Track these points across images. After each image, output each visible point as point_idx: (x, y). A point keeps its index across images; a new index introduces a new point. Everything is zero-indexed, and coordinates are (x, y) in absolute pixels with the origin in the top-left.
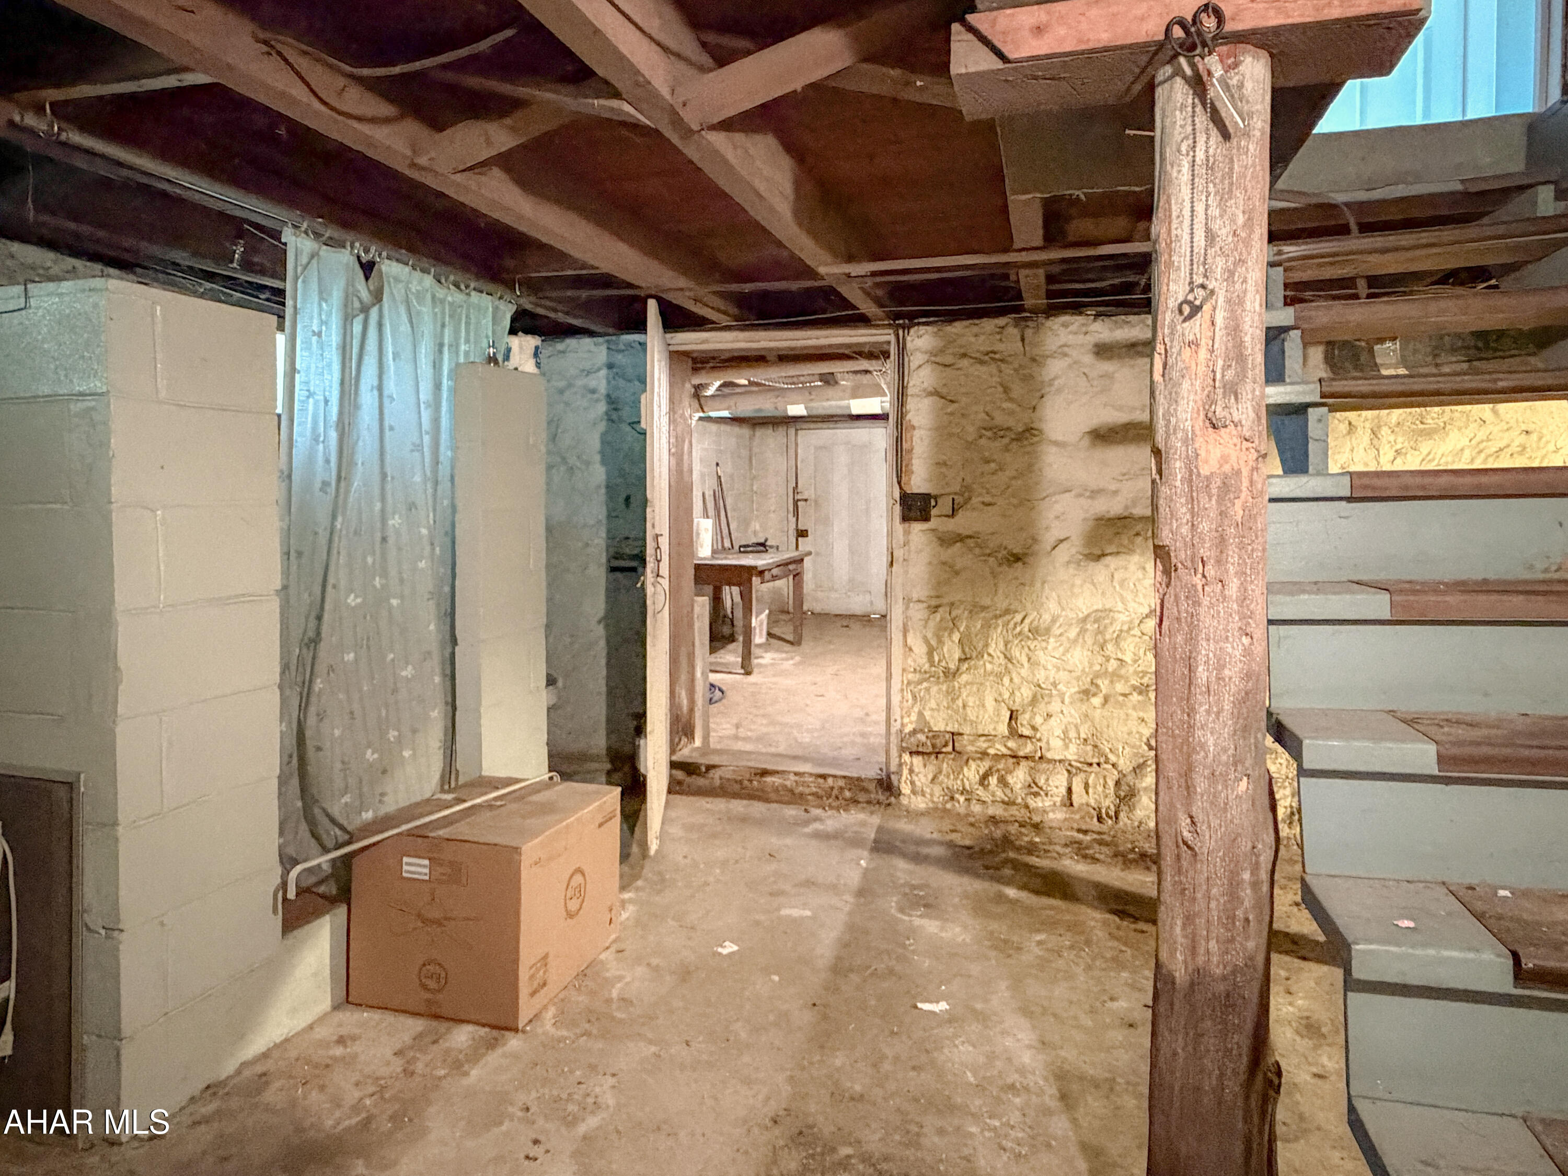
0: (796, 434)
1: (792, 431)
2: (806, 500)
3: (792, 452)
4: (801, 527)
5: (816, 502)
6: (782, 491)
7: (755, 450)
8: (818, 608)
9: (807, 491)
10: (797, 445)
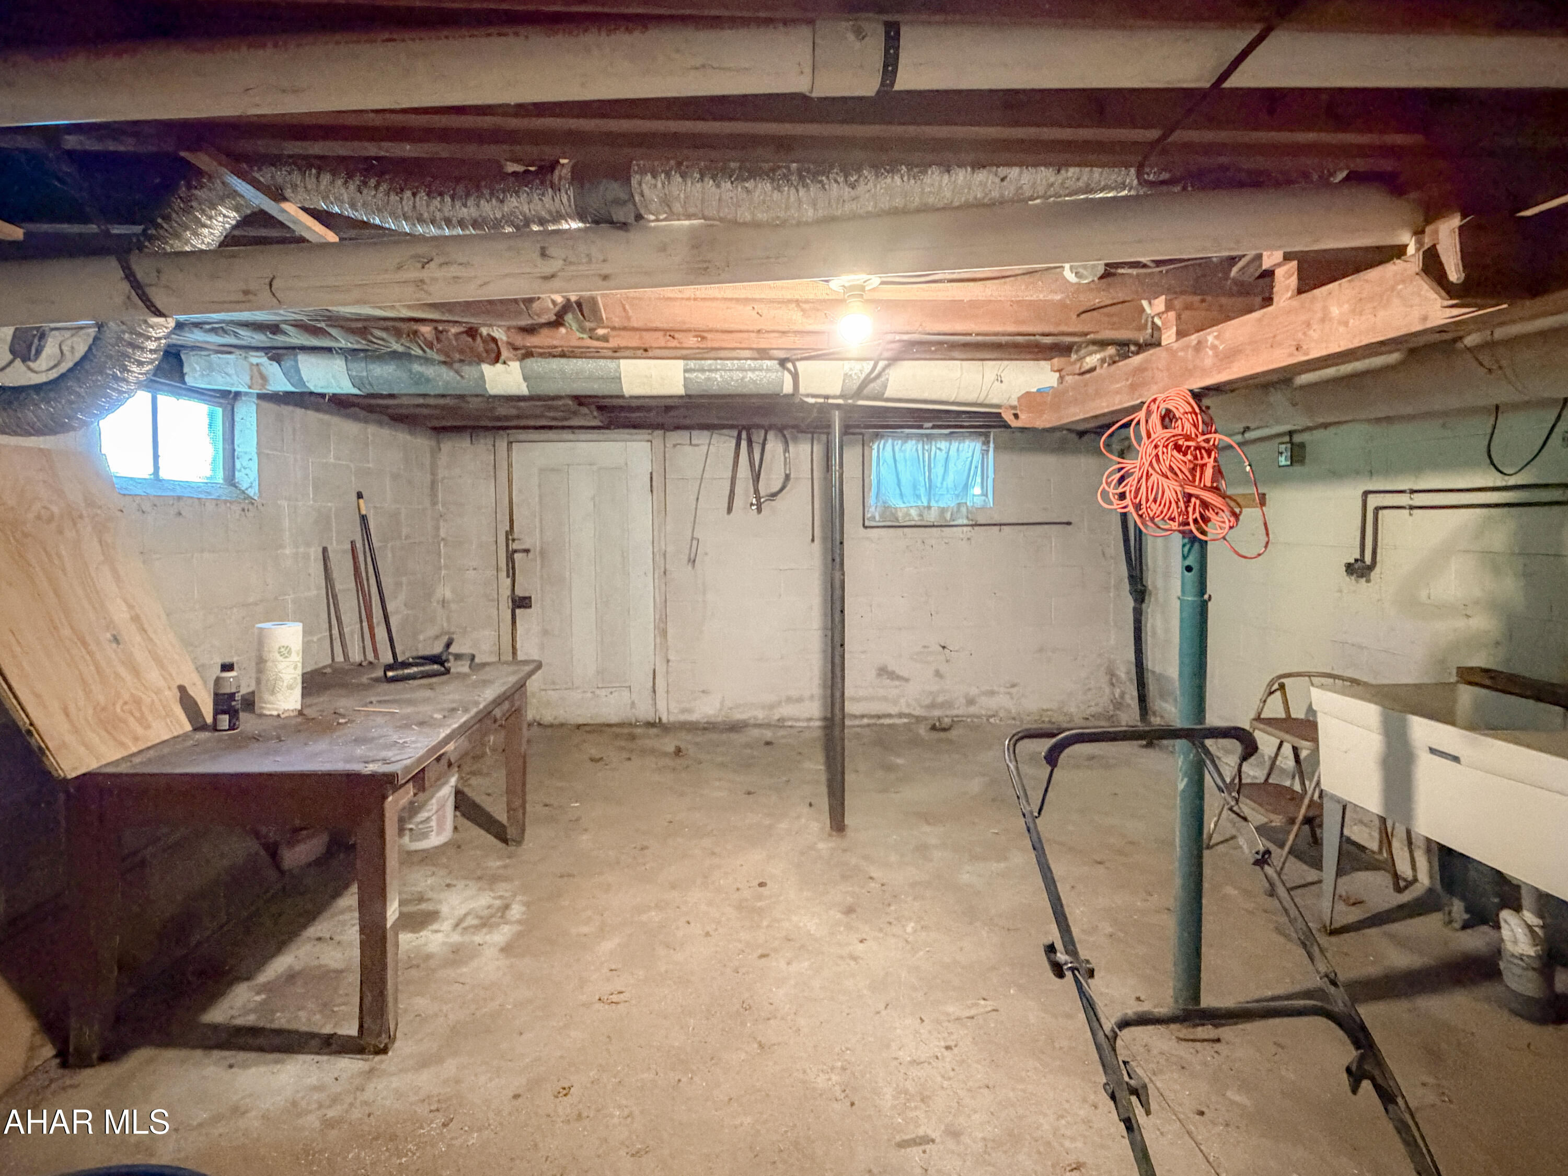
0: (509, 449)
1: (502, 445)
2: (527, 551)
3: (503, 475)
4: (519, 592)
5: (543, 553)
6: (488, 538)
7: (442, 473)
8: (548, 717)
9: (527, 538)
10: (510, 465)
